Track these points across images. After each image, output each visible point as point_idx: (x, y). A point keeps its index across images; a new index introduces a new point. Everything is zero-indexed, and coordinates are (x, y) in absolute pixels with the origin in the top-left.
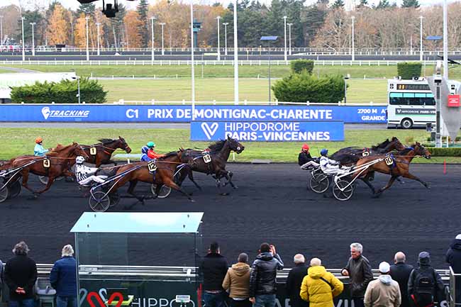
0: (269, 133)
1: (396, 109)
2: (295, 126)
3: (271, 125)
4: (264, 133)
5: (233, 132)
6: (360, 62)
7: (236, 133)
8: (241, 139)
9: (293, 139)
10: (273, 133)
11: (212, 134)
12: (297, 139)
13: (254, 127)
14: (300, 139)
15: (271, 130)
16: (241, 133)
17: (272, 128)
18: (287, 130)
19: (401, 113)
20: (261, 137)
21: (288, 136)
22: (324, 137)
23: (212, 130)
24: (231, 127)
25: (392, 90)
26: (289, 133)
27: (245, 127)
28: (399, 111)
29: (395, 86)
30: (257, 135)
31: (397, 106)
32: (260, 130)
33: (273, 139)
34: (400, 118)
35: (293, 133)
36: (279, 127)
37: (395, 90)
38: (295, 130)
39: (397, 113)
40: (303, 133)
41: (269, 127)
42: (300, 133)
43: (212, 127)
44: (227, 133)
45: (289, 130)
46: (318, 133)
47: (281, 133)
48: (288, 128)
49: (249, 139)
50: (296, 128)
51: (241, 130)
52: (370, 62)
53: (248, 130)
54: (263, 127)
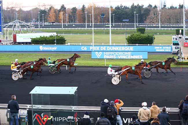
0: (120, 56)
2: (130, 53)
3: (121, 53)
4: (118, 56)
5: (107, 55)
6: (162, 29)
7: (108, 56)
8: (110, 58)
10: (122, 56)
11: (100, 56)
12: (130, 58)
13: (115, 54)
14: (132, 58)
16: (110, 56)
18: (127, 55)
20: (117, 57)
21: (127, 57)
22: (140, 57)
23: (99, 55)
24: (106, 53)
26: (128, 56)
27: (111, 54)
28: (176, 48)
29: (175, 39)
31: (176, 46)
33: (121, 58)
34: (177, 50)
35: (129, 56)
36: (124, 54)
38: (129, 55)
40: (133, 56)
42: (132, 56)
43: (99, 53)
44: (105, 56)
45: (128, 55)
46: (138, 56)
47: (125, 56)
48: (127, 54)
49: (113, 58)
51: (110, 54)
52: (166, 29)
53: (113, 55)
54: (118, 54)
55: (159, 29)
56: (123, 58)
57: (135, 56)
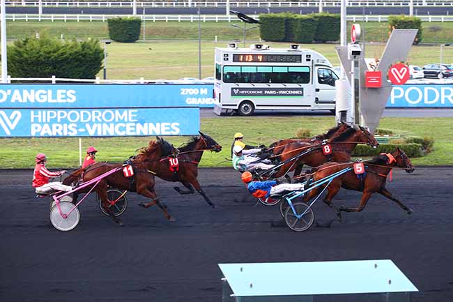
0: (95, 125)
1: (232, 89)
2: (130, 115)
3: (97, 114)
4: (88, 126)
5: (42, 124)
7: (46, 126)
8: (55, 134)
9: (129, 133)
10: (99, 125)
11: (13, 127)
12: (134, 134)
13: (73, 116)
14: (138, 134)
15: (97, 122)
16: (54, 126)
17: (98, 117)
18: (120, 121)
19: (239, 95)
20: (82, 130)
21: (121, 129)
22: (171, 129)
23: (12, 121)
24: (40, 116)
25: (227, 63)
26: (123, 125)
27: (59, 117)
28: (236, 92)
29: (231, 58)
30: (77, 128)
31: (234, 85)
32: (82, 120)
33: (99, 134)
34: (238, 100)
35: (128, 125)
36: (108, 116)
37: (230, 62)
38: (130, 120)
39: (233, 94)
40: (142, 124)
41: (94, 117)
42: (138, 125)
43: (12, 117)
44: (33, 126)
45: (123, 121)
46: (163, 124)
47: (112, 125)
48: (121, 118)
49: (65, 134)
50: (133, 118)
51: (54, 121)
53: (64, 121)
54: (86, 116)
55: (40, 16)
56: (105, 134)
57: (151, 124)
